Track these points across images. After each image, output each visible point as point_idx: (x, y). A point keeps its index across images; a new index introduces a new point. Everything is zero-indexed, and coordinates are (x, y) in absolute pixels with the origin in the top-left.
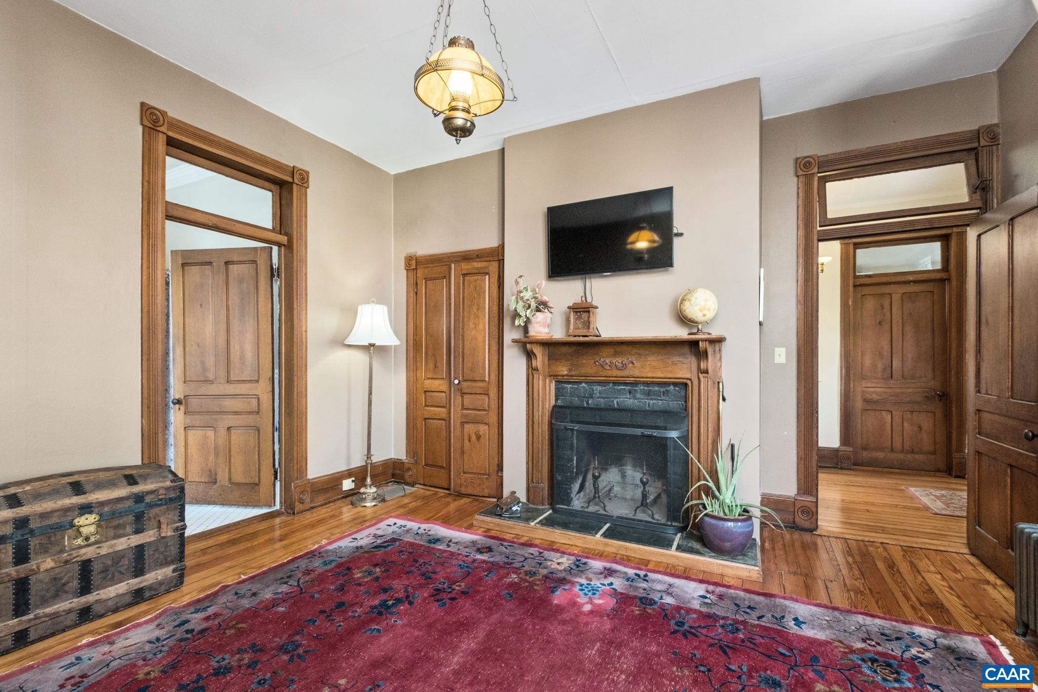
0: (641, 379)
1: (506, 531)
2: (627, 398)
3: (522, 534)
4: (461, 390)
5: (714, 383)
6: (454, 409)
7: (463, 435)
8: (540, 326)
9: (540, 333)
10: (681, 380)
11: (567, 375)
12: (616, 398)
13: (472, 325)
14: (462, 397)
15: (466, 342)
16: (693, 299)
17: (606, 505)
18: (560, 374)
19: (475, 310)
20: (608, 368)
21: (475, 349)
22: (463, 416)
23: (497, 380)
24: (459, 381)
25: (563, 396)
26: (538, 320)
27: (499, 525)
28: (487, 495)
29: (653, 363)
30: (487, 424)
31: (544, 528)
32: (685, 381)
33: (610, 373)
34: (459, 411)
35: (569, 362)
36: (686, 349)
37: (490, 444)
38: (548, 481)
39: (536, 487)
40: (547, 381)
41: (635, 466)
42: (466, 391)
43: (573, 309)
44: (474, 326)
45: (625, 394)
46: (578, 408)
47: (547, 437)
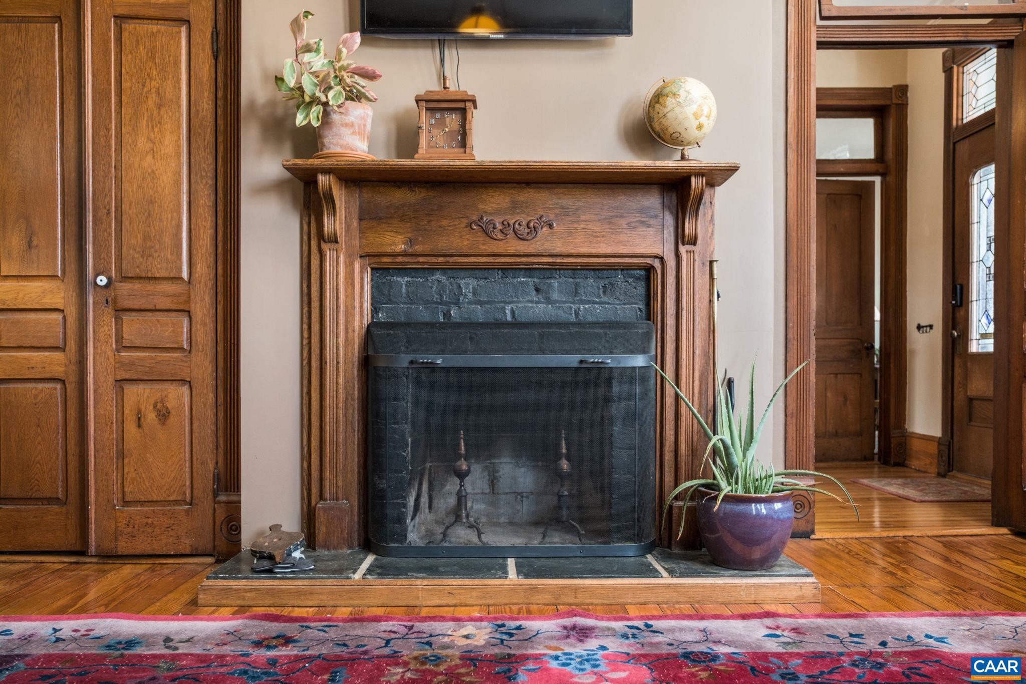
0: (566, 260)
1: (291, 603)
2: (532, 302)
3: (332, 603)
4: (115, 301)
5: (703, 264)
6: (95, 348)
7: (121, 412)
8: (354, 133)
9: (352, 150)
10: (642, 260)
11: (405, 254)
12: (509, 303)
13: (142, 143)
14: (119, 320)
15: (126, 185)
16: (682, 93)
17: (482, 530)
18: (389, 250)
19: (151, 105)
20: (500, 236)
21: (152, 202)
22: (120, 364)
23: (212, 275)
24: (110, 279)
25: (390, 301)
26: (350, 119)
27: (270, 592)
28: (188, 551)
29: (590, 227)
30: (183, 381)
31: (386, 581)
32: (649, 261)
33: (500, 247)
34: (111, 355)
35: (408, 225)
36: (652, 201)
37: (195, 430)
38: (359, 494)
39: (331, 509)
40: (357, 266)
41: (517, 454)
42: (127, 304)
43: (427, 101)
44: (148, 146)
45: (528, 294)
46: (427, 324)
47: (356, 393)
